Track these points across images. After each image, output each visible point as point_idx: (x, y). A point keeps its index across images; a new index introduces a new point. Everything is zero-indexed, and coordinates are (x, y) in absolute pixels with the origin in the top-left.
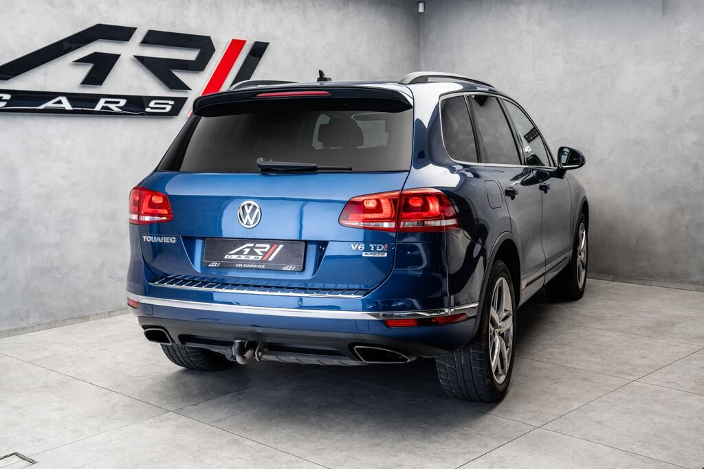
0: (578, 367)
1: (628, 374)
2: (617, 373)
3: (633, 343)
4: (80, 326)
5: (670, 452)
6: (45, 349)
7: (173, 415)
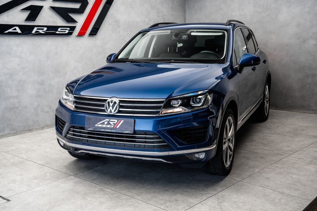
0: (259, 152)
1: (281, 155)
2: (276, 154)
3: (284, 140)
4: (28, 134)
5: (299, 192)
6: (12, 146)
7: (72, 177)
